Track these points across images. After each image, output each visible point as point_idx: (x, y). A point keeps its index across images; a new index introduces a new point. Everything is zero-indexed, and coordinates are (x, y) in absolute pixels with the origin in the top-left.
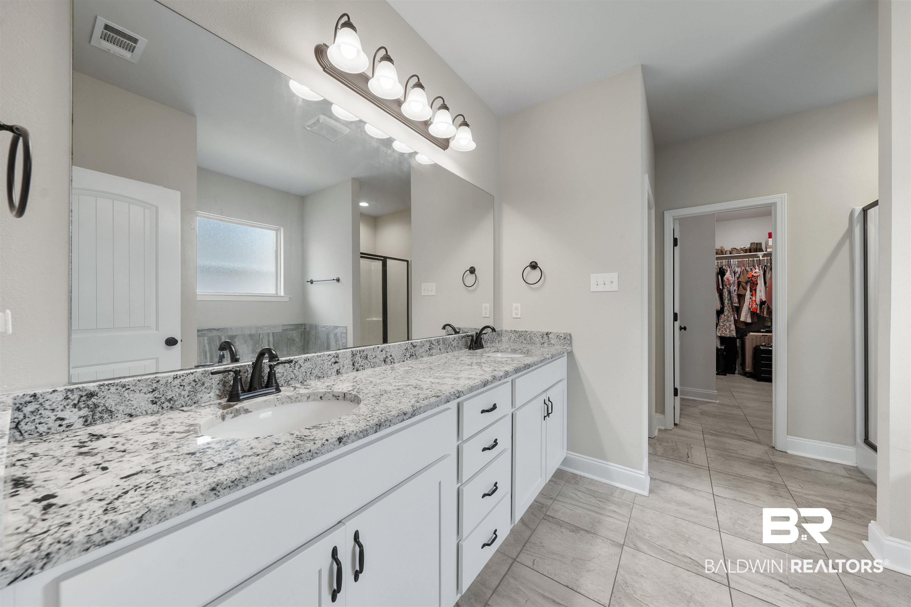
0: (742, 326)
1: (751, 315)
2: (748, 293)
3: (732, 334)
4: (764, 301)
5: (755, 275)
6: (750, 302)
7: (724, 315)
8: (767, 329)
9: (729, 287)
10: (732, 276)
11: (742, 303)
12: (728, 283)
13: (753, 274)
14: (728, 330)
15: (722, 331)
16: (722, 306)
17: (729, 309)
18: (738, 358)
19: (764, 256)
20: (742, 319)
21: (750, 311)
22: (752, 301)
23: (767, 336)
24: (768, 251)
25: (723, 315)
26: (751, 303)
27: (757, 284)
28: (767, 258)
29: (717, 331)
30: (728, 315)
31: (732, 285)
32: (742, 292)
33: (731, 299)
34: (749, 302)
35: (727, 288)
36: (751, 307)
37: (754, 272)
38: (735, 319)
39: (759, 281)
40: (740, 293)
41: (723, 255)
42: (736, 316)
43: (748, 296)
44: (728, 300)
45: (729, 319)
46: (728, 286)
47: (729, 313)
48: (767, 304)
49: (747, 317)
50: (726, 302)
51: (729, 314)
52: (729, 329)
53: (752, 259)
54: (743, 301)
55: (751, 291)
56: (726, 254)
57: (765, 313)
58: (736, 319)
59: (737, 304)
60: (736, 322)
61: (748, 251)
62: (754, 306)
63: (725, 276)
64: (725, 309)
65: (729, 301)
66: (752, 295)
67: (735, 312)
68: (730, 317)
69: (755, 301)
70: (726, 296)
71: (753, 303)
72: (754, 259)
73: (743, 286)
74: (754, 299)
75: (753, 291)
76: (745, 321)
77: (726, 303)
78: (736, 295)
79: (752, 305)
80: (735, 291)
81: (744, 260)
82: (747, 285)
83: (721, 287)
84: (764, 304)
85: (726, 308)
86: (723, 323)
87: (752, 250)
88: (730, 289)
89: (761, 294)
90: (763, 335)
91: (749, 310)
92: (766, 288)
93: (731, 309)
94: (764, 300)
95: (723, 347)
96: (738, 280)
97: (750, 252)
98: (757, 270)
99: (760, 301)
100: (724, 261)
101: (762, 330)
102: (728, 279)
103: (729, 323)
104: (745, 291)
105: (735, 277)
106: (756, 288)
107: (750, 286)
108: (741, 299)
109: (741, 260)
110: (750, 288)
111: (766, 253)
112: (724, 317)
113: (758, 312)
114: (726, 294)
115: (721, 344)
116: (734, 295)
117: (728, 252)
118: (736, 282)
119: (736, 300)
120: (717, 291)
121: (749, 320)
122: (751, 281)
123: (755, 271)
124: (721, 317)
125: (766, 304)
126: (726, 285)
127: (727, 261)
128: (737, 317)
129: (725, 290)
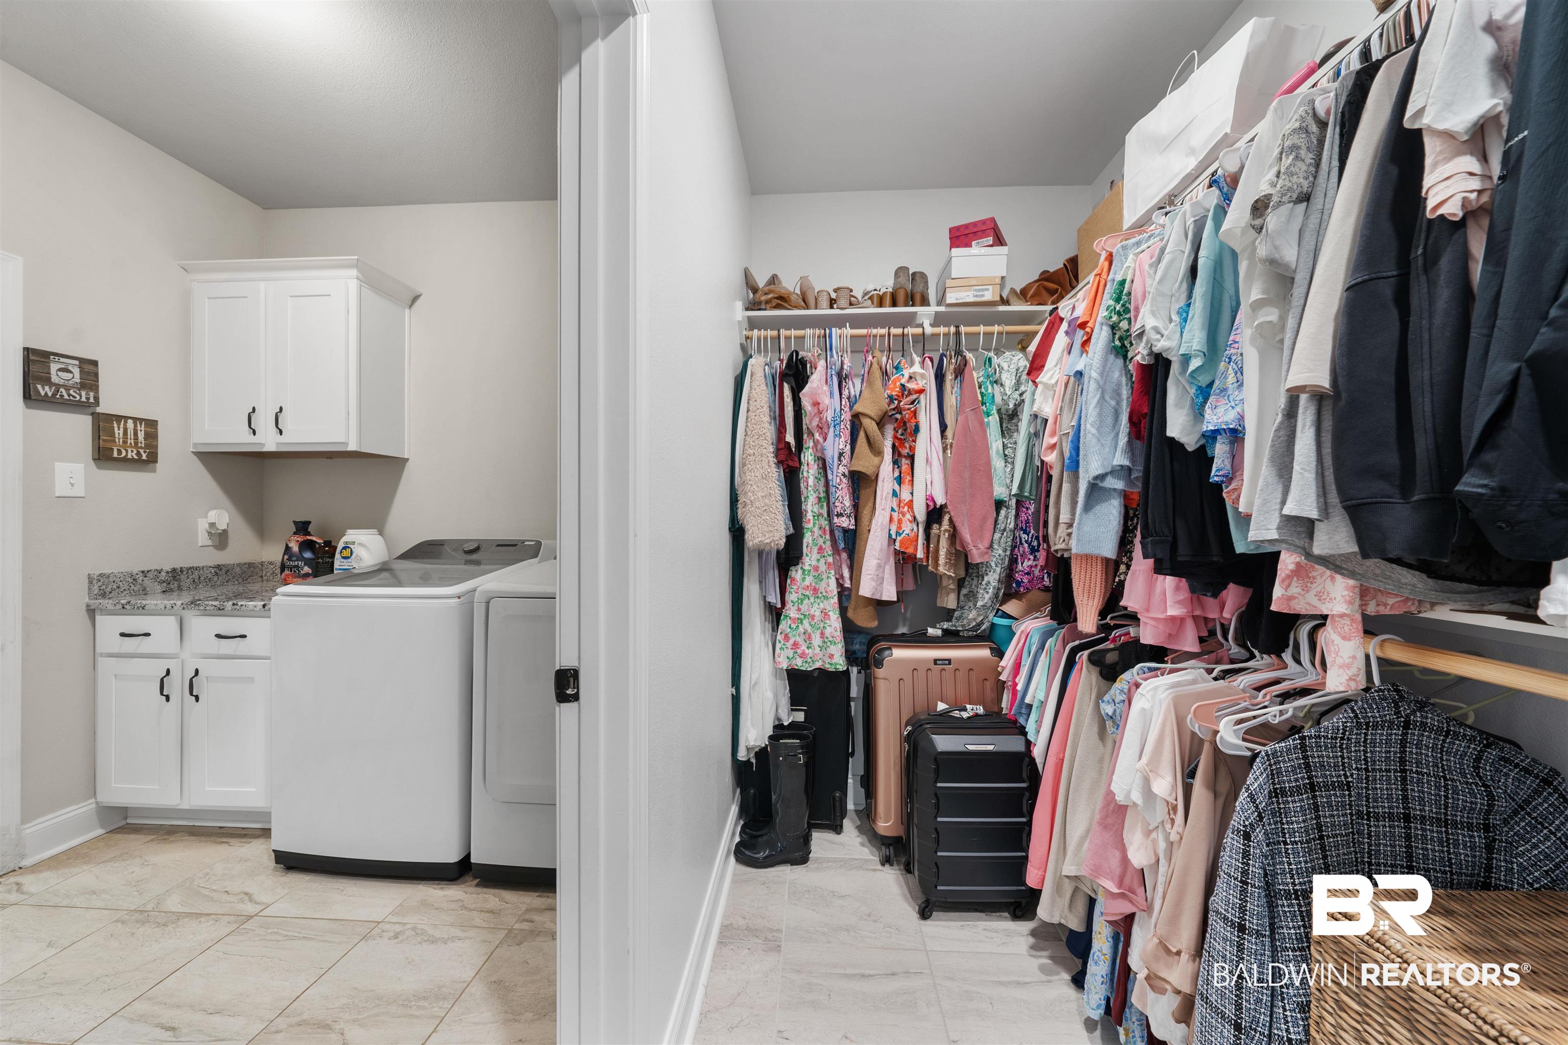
0: (866, 620)
1: (897, 563)
2: (887, 470)
3: (831, 656)
4: (941, 506)
5: (911, 386)
6: (893, 510)
7: (804, 570)
8: (945, 627)
9: (821, 440)
10: (831, 387)
11: (865, 513)
12: (815, 423)
13: (903, 381)
14: (817, 641)
15: (796, 645)
16: (791, 531)
17: (821, 541)
18: (852, 754)
19: (938, 320)
20: (866, 589)
21: (892, 548)
22: (899, 506)
23: (949, 661)
24: (949, 301)
25: (800, 571)
26: (895, 515)
27: (917, 429)
28: (946, 330)
29: (778, 646)
30: (816, 569)
31: (832, 429)
32: (864, 462)
33: (827, 497)
34: (889, 510)
35: (816, 443)
36: (898, 534)
37: (907, 376)
38: (840, 585)
39: (922, 418)
40: (858, 467)
41: (808, 308)
42: (846, 573)
43: (886, 484)
44: (819, 498)
45: (823, 585)
46: (817, 436)
47: (822, 561)
48: (951, 520)
49: (883, 579)
50: (809, 508)
51: (823, 568)
52: (822, 634)
53: (898, 331)
54: (870, 504)
55: (896, 462)
56: (816, 308)
57: (942, 560)
58: (847, 584)
59: (849, 517)
60: (845, 595)
61: (888, 300)
62: (907, 528)
63: (807, 389)
64: (805, 541)
65: (822, 507)
66: (899, 480)
67: (844, 555)
68: (824, 576)
69: (910, 504)
70: (811, 481)
71: (904, 515)
72: (906, 330)
73: (871, 435)
74: (905, 496)
75: (905, 462)
76: (877, 597)
77: (810, 516)
78: (844, 475)
79: (900, 521)
80: (840, 460)
81: (874, 331)
82: (883, 434)
83: (790, 438)
84: (939, 522)
85: (808, 538)
86: (799, 610)
87: (901, 297)
88: (823, 449)
89: (929, 477)
90: (936, 661)
91: (889, 545)
92: (945, 450)
93: (829, 543)
94: (940, 500)
95: (800, 717)
96: (851, 408)
97: (894, 304)
98: (917, 368)
99: (928, 506)
100: (809, 332)
101: (931, 631)
102: (816, 404)
103: (822, 606)
104: (876, 460)
105: (841, 394)
106: (912, 449)
107: (895, 437)
108: (865, 493)
109: (863, 331)
110: (894, 447)
111: (942, 309)
112: (804, 579)
113: (920, 554)
114: (811, 472)
115: (795, 702)
116: (838, 474)
117: (824, 302)
118: (847, 416)
119: (843, 498)
120: (777, 456)
121: (889, 593)
122: (898, 416)
123: (912, 370)
124: (793, 579)
125: (947, 517)
126: (811, 434)
127: (818, 331)
128: (851, 579)
129: (808, 456)
